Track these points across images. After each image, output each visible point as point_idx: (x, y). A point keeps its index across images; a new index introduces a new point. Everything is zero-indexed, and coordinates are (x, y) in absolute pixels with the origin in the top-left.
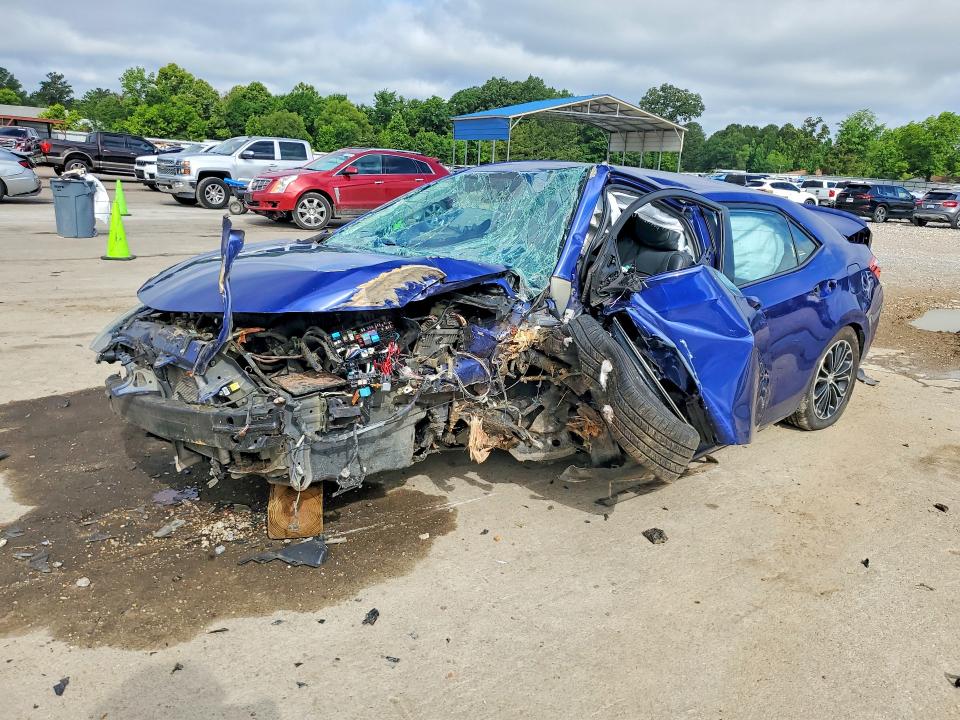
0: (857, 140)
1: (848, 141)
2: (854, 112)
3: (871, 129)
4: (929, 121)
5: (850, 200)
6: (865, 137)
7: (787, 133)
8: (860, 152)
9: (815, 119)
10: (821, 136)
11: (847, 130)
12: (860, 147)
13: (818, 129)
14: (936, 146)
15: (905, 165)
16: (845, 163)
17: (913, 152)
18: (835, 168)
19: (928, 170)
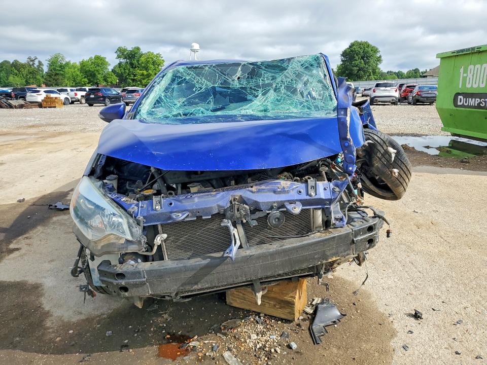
0: (59, 69)
1: (55, 69)
2: (53, 55)
3: (64, 63)
4: (91, 59)
5: (92, 96)
6: (62, 67)
7: (16, 65)
8: (62, 75)
9: (33, 58)
10: (39, 66)
11: (52, 64)
12: (61, 72)
13: (36, 63)
14: (97, 71)
15: (86, 80)
16: (56, 80)
17: (88, 74)
18: (51, 83)
19: (97, 82)
